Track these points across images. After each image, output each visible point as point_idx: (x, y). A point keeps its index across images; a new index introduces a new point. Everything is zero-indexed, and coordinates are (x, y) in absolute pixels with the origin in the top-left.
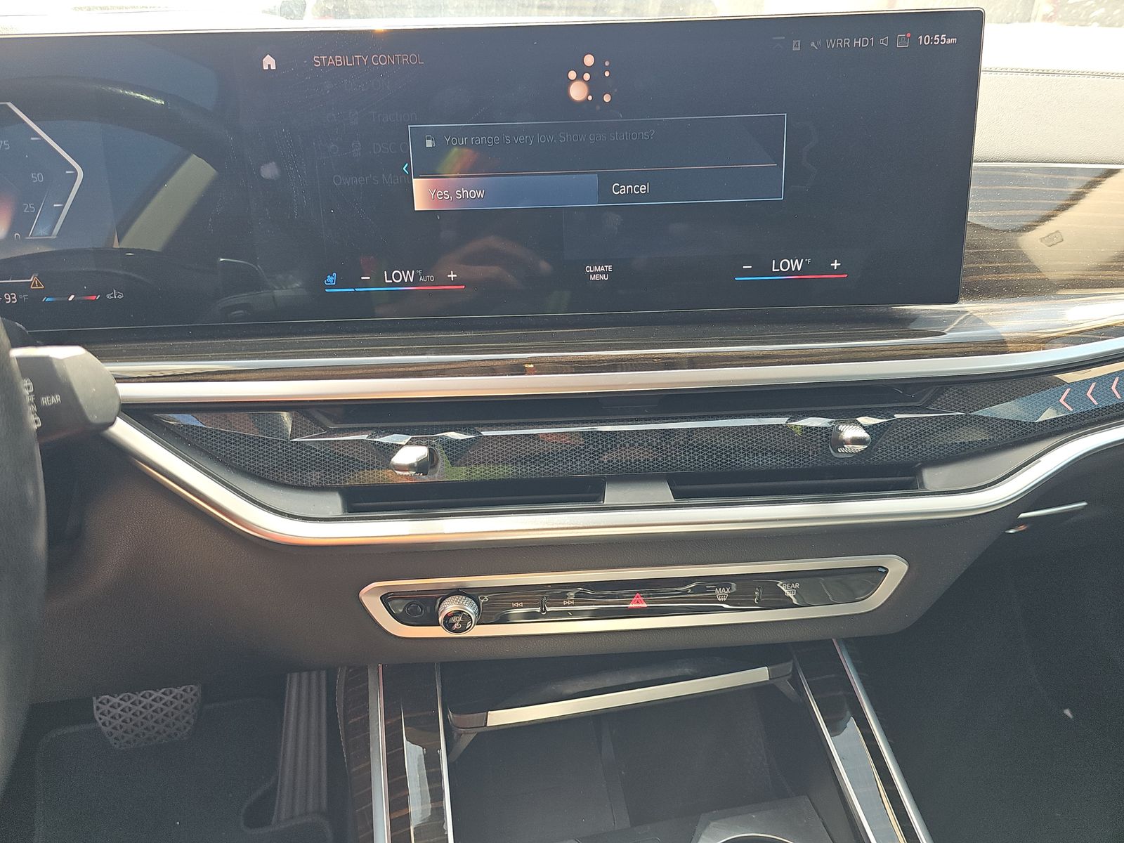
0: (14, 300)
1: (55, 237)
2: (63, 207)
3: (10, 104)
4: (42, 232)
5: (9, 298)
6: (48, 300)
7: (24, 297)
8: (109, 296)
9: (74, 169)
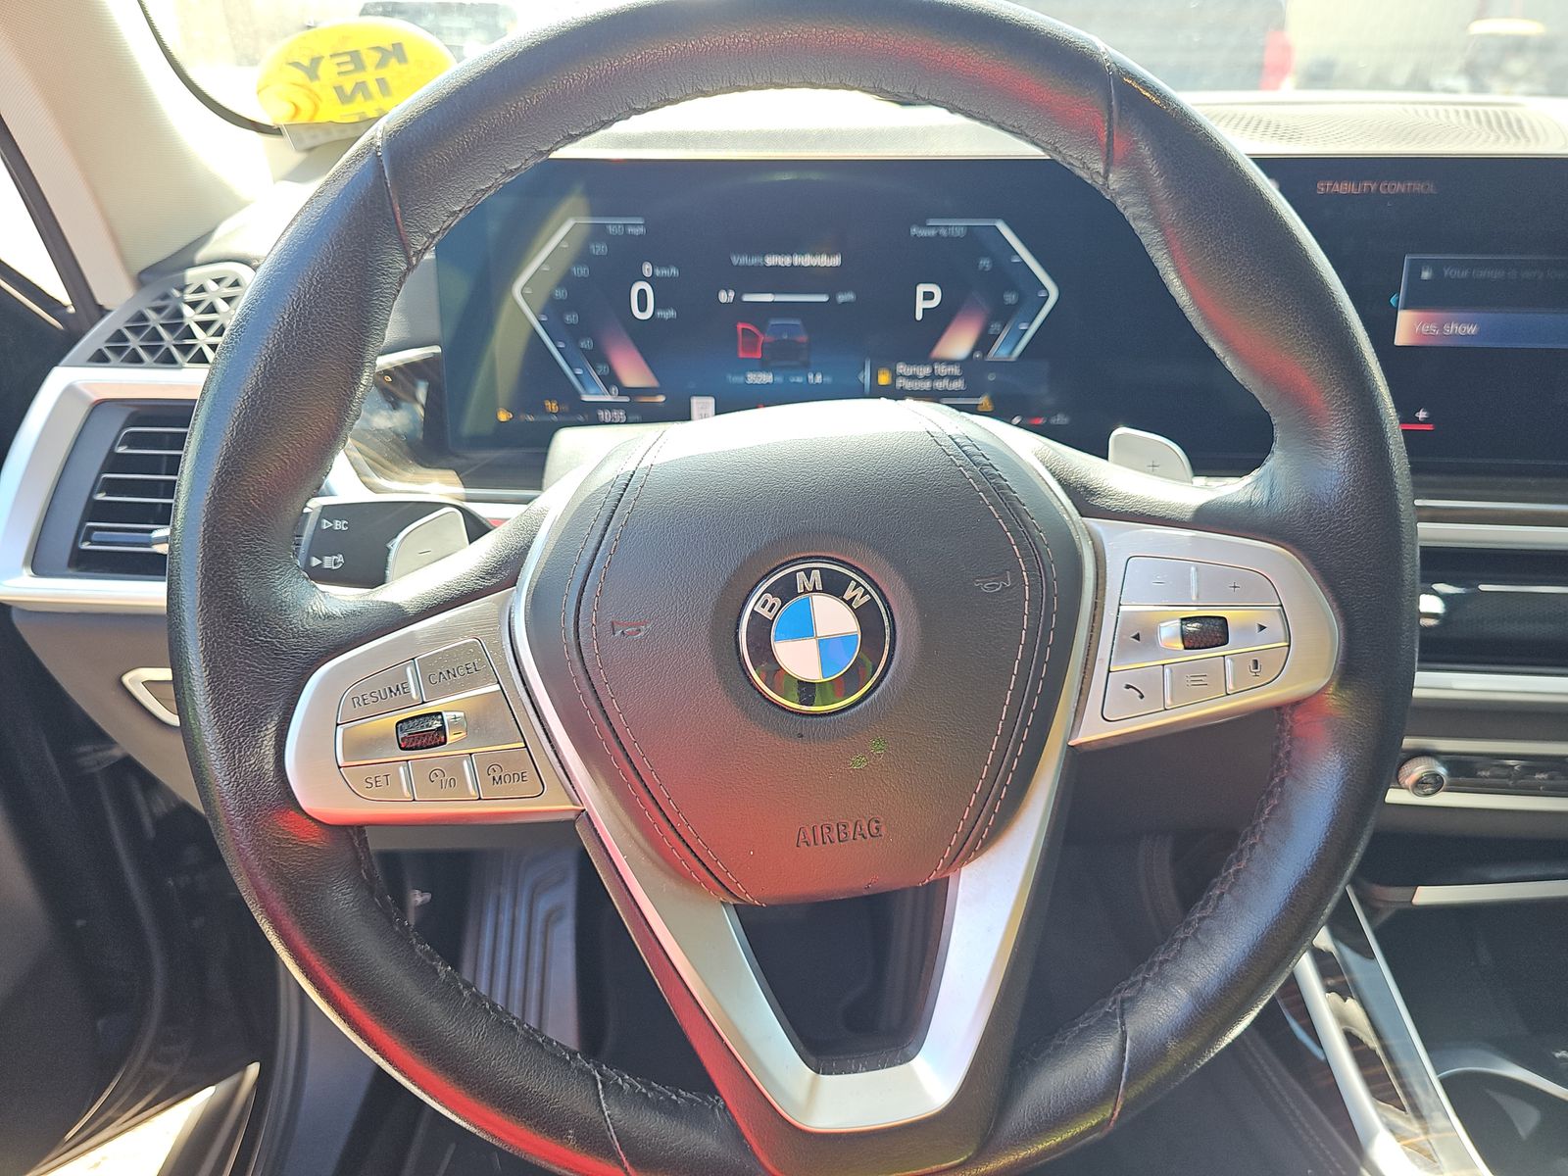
1: (1014, 359)
2: (1028, 330)
3: (999, 225)
4: (1003, 352)
8: (1053, 422)
9: (1048, 292)
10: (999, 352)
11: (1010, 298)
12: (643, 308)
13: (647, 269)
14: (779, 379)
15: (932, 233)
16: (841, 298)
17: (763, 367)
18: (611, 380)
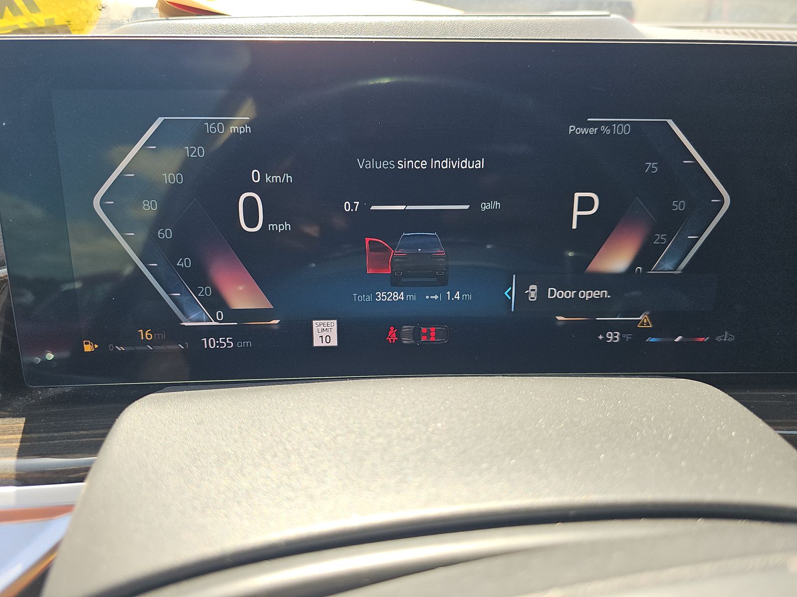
0: (616, 339)
1: (680, 272)
2: (698, 239)
3: (670, 122)
4: (668, 266)
5: (611, 338)
6: (653, 340)
7: (628, 337)
8: (718, 339)
9: (722, 198)
10: (664, 265)
11: (679, 206)
12: (252, 220)
13: (256, 176)
14: (412, 297)
15: (593, 131)
16: (485, 207)
17: (395, 283)
18: (216, 303)
